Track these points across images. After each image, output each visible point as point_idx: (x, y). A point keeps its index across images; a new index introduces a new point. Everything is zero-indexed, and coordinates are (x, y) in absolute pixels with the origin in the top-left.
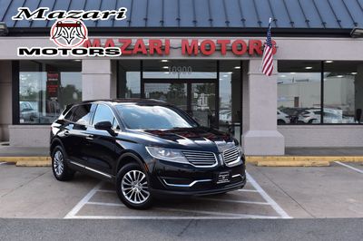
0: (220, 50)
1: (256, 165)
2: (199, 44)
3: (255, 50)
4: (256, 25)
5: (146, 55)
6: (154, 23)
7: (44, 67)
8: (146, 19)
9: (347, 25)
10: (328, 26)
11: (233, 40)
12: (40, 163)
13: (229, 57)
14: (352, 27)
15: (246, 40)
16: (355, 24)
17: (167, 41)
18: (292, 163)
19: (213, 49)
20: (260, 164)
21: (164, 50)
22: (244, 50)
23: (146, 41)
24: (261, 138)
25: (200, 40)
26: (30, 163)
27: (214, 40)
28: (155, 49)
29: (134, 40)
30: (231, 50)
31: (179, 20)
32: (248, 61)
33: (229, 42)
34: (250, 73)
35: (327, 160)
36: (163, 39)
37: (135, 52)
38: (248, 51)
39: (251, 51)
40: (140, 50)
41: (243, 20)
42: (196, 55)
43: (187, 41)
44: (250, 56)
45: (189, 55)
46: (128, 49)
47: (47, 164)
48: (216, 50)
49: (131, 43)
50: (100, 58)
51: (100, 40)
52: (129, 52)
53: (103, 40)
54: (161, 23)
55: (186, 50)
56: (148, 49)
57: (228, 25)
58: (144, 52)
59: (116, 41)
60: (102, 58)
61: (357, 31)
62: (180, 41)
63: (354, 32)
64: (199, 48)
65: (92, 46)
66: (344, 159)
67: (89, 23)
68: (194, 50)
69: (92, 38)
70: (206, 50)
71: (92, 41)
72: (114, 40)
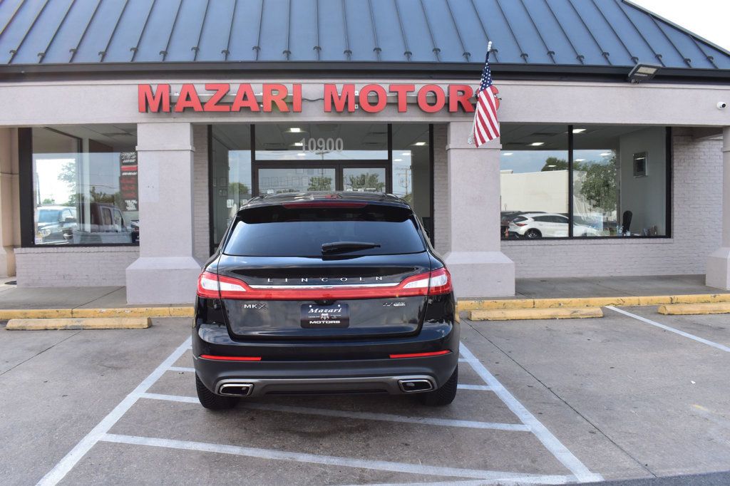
0: (397, 104)
1: (469, 319)
2: (357, 93)
3: (459, 103)
4: (460, 59)
5: (257, 113)
6: (273, 54)
7: (86, 145)
8: (257, 49)
9: (620, 60)
10: (587, 62)
11: (419, 85)
12: (51, 323)
13: (413, 117)
14: (628, 63)
15: (444, 85)
16: (634, 59)
17: (298, 88)
18: (535, 313)
19: (382, 103)
20: (475, 316)
22: (441, 102)
23: (257, 87)
24: (473, 266)
25: (359, 86)
26: (32, 323)
27: (385, 84)
28: (273, 103)
29: (235, 86)
30: (417, 104)
31: (318, 49)
32: (448, 123)
33: (411, 89)
34: (451, 146)
35: (596, 304)
36: (289, 84)
37: (236, 107)
38: (447, 105)
39: (454, 107)
40: (245, 104)
42: (350, 113)
43: (333, 86)
44: (451, 114)
45: (339, 113)
46: (222, 102)
47: (66, 326)
48: (388, 104)
49: (229, 91)
50: (172, 120)
51: (170, 87)
52: (226, 108)
53: (176, 87)
54: (285, 54)
55: (333, 103)
56: (262, 103)
57: (409, 57)
58: (254, 107)
59: (201, 87)
60: (176, 120)
61: (642, 70)
62: (322, 88)
63: (635, 72)
64: (357, 101)
65: (154, 98)
66: (621, 302)
67: (150, 54)
68: (346, 104)
69: (155, 83)
70: (370, 104)
71: (155, 89)
72: (196, 86)
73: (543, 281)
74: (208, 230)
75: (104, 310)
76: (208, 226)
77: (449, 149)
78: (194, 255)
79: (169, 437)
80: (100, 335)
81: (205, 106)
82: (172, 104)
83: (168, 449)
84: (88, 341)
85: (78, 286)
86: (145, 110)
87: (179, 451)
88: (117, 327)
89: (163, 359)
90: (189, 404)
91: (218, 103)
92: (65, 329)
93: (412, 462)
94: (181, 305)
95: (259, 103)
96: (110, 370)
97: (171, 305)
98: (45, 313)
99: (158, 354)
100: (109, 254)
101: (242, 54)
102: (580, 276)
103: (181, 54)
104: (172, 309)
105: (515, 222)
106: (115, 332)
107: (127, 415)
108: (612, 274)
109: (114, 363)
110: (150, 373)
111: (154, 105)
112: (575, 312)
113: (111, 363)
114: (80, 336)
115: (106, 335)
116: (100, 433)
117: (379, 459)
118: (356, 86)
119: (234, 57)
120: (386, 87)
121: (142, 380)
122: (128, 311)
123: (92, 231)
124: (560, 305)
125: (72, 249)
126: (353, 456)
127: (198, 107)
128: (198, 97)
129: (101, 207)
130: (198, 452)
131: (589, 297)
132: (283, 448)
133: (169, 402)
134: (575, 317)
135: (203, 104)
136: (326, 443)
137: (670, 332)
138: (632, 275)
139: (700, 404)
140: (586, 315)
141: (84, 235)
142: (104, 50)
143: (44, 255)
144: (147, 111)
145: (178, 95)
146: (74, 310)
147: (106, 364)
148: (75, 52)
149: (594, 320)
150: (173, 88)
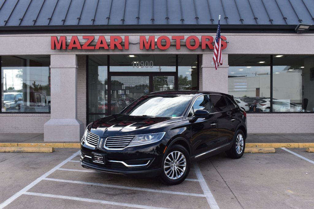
0: (175, 46)
2: (156, 40)
3: (207, 45)
4: (209, 23)
5: (108, 50)
6: (116, 21)
8: (109, 18)
9: (292, 21)
10: (275, 23)
11: (186, 36)
12: (7, 149)
13: (184, 51)
14: (297, 23)
15: (199, 36)
16: (300, 21)
17: (127, 38)
19: (168, 45)
21: (124, 45)
22: (197, 45)
23: (108, 37)
25: (157, 37)
27: (170, 36)
28: (115, 45)
29: (97, 37)
30: (185, 45)
31: (138, 18)
32: (202, 54)
33: (183, 38)
34: (203, 66)
36: (123, 36)
37: (97, 47)
38: (200, 46)
39: (204, 46)
40: (102, 46)
41: (197, 18)
42: (153, 50)
43: (144, 37)
44: (203, 50)
45: (148, 50)
46: (91, 44)
47: (14, 151)
48: (171, 45)
49: (94, 39)
50: (67, 53)
51: (66, 37)
52: (92, 48)
53: (69, 37)
54: (122, 21)
55: (144, 45)
56: (110, 45)
57: (183, 22)
58: (106, 47)
59: (81, 38)
60: (69, 53)
61: (301, 27)
62: (139, 37)
63: (298, 28)
64: (156, 44)
65: (58, 42)
66: (289, 146)
67: (57, 22)
68: (151, 45)
69: (59, 36)
70: (162, 45)
71: (59, 38)
72: (78, 37)
73: (255, 134)
74: (86, 106)
75: (33, 144)
76: (85, 104)
77: (202, 67)
78: (77, 118)
79: (51, 194)
80: (29, 155)
81: (82, 47)
82: (67, 45)
83: (50, 198)
84: (24, 157)
85: (22, 133)
86: (54, 48)
87: (54, 199)
88: (38, 152)
89: (56, 165)
90: (63, 182)
91: (89, 45)
92: (14, 152)
93: (148, 205)
94: (69, 142)
95: (108, 45)
96: (32, 169)
97: (65, 142)
98: (5, 145)
99: (54, 163)
100: (38, 117)
101: (101, 21)
102: (276, 132)
103: (72, 21)
104: (65, 144)
105: (260, 103)
106: (37, 154)
107: (36, 186)
108: (293, 132)
109: (34, 166)
110: (49, 170)
111: (58, 46)
112: (261, 150)
113: (32, 166)
114: (20, 155)
115: (33, 155)
116: (24, 192)
117: (135, 204)
118: (156, 37)
119: (98, 23)
120: (170, 37)
121: (45, 173)
122: (44, 144)
123: (30, 105)
124: (257, 146)
125: (19, 115)
126: (125, 202)
127: (79, 47)
128: (79, 42)
129: (35, 93)
130: (62, 199)
131: (272, 143)
132: (97, 199)
133: (55, 182)
134: (261, 152)
135: (81, 46)
136: (116, 198)
137: (304, 160)
138: (305, 132)
139: (291, 190)
140: (267, 151)
141: (27, 108)
142: (35, 19)
143: (6, 117)
144: (55, 49)
145: (70, 41)
146: (19, 144)
147: (31, 166)
148: (22, 20)
149: (270, 154)
150: (68, 38)
